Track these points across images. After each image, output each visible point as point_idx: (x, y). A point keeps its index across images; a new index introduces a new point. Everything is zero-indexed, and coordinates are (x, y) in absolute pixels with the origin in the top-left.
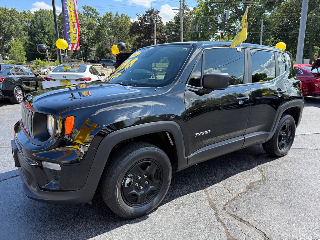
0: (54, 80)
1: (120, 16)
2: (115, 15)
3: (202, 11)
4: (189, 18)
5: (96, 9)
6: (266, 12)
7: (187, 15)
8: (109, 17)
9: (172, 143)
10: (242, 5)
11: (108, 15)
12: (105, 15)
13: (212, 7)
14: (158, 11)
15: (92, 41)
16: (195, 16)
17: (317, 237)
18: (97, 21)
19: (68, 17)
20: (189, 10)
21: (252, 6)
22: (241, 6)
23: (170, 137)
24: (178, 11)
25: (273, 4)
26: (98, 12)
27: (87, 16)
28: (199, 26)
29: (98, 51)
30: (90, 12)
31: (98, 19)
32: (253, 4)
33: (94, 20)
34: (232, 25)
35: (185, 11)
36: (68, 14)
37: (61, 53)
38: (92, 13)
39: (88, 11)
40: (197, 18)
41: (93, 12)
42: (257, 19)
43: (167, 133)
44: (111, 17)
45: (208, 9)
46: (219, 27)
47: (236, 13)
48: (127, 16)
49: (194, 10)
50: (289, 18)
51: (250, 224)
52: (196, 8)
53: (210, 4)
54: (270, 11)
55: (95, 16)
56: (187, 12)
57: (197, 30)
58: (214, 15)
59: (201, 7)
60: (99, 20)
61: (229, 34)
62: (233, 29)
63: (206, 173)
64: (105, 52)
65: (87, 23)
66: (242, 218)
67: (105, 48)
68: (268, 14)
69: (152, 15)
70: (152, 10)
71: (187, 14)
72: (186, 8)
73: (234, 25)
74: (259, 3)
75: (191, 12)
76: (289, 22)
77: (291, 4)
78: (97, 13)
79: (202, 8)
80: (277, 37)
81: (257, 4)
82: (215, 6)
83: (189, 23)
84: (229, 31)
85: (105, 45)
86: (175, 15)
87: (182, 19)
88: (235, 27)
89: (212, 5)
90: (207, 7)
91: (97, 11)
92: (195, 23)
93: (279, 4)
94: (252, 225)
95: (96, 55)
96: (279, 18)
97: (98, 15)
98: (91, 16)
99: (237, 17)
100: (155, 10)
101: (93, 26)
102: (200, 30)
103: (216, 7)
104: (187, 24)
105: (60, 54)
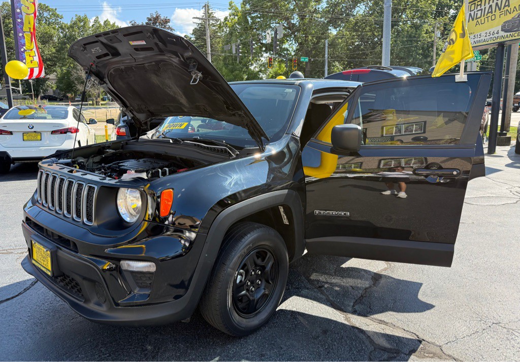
0: (11, 133)
1: (102, 23)
2: (93, 21)
3: (239, 24)
4: (217, 32)
5: (56, 9)
6: (330, 30)
7: (214, 28)
8: (82, 24)
9: (286, 222)
10: (297, 17)
11: (80, 21)
12: (74, 19)
13: (252, 18)
14: (168, 18)
15: (48, 63)
16: (227, 30)
17: (478, 329)
18: (58, 30)
19: (22, 23)
20: (217, 20)
21: (311, 19)
22: (295, 19)
23: (284, 213)
24: (199, 21)
25: (339, 18)
26: (60, 15)
27: (39, 20)
28: (236, 46)
29: (60, 80)
30: (46, 14)
31: (59, 26)
32: (312, 17)
33: (53, 28)
34: (283, 47)
35: (211, 22)
36: (22, 19)
37: (10, 85)
38: (49, 16)
39: (41, 12)
40: (231, 33)
41: (51, 13)
42: (319, 39)
43: (279, 207)
44: (84, 24)
45: (247, 21)
46: (264, 49)
47: (289, 28)
48: (114, 23)
49: (226, 21)
50: (362, 39)
51: (395, 326)
52: (228, 18)
53: (250, 14)
54: (335, 28)
55: (54, 21)
56: (214, 22)
57: (234, 52)
58: (257, 30)
59: (236, 17)
60: (61, 28)
61: (280, 60)
62: (285, 52)
63: (311, 266)
64: (76, 82)
65: (39, 32)
66: (382, 319)
67: (76, 75)
68: (333, 32)
69: (158, 24)
70: (157, 17)
71: (214, 26)
72: (213, 17)
73: (286, 46)
74: (320, 16)
75: (220, 24)
76: (361, 45)
77: (362, 20)
78: (58, 16)
79: (238, 19)
80: (347, 65)
81: (318, 17)
82: (257, 17)
83: (218, 40)
84: (280, 55)
85: (75, 71)
86: (196, 26)
87: (208, 33)
88: (287, 50)
89: (253, 15)
90: (246, 17)
91: (58, 12)
92: (228, 42)
93: (347, 19)
94: (398, 327)
95: (58, 87)
96: (348, 38)
97: (60, 20)
98: (46, 20)
99: (291, 35)
100: (162, 18)
101: (51, 37)
102: (238, 52)
103: (259, 18)
104: (215, 42)
105: (9, 87)
